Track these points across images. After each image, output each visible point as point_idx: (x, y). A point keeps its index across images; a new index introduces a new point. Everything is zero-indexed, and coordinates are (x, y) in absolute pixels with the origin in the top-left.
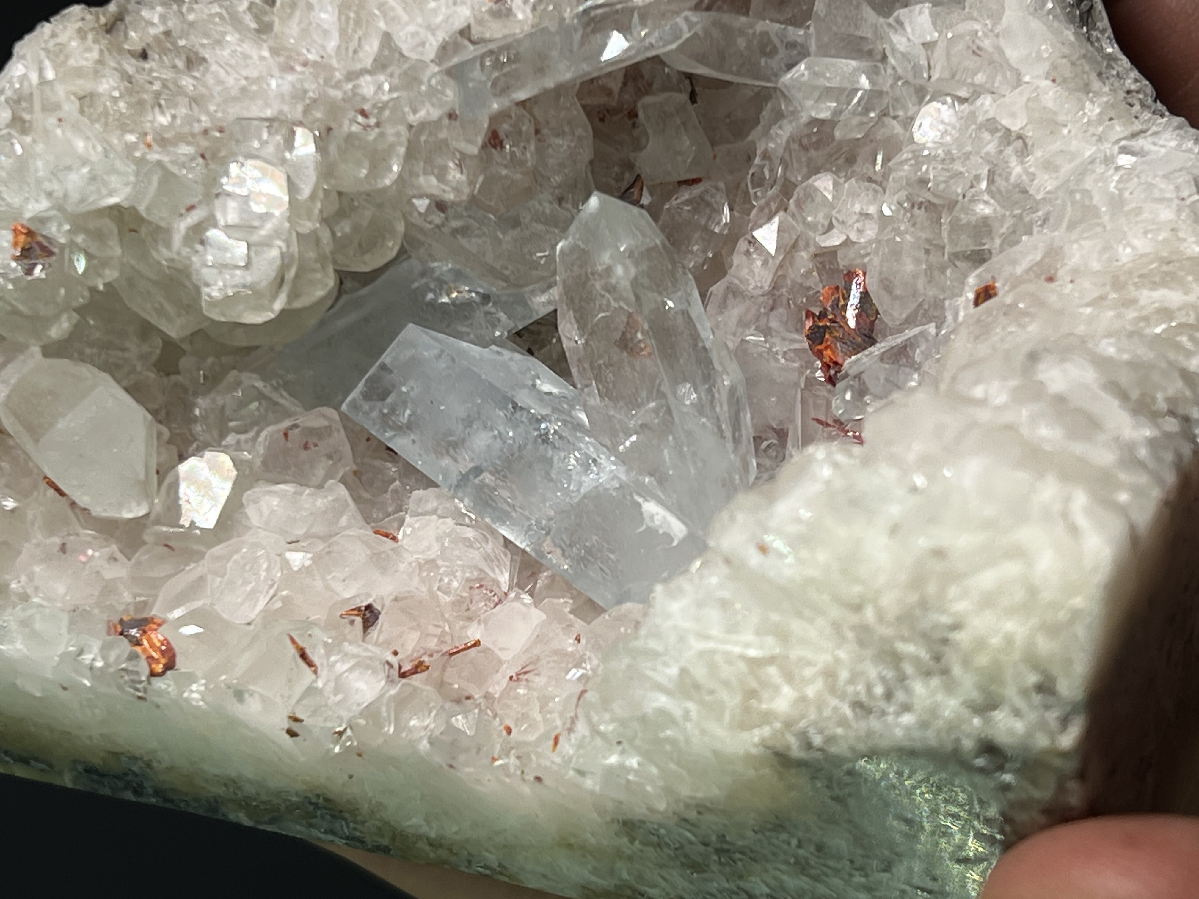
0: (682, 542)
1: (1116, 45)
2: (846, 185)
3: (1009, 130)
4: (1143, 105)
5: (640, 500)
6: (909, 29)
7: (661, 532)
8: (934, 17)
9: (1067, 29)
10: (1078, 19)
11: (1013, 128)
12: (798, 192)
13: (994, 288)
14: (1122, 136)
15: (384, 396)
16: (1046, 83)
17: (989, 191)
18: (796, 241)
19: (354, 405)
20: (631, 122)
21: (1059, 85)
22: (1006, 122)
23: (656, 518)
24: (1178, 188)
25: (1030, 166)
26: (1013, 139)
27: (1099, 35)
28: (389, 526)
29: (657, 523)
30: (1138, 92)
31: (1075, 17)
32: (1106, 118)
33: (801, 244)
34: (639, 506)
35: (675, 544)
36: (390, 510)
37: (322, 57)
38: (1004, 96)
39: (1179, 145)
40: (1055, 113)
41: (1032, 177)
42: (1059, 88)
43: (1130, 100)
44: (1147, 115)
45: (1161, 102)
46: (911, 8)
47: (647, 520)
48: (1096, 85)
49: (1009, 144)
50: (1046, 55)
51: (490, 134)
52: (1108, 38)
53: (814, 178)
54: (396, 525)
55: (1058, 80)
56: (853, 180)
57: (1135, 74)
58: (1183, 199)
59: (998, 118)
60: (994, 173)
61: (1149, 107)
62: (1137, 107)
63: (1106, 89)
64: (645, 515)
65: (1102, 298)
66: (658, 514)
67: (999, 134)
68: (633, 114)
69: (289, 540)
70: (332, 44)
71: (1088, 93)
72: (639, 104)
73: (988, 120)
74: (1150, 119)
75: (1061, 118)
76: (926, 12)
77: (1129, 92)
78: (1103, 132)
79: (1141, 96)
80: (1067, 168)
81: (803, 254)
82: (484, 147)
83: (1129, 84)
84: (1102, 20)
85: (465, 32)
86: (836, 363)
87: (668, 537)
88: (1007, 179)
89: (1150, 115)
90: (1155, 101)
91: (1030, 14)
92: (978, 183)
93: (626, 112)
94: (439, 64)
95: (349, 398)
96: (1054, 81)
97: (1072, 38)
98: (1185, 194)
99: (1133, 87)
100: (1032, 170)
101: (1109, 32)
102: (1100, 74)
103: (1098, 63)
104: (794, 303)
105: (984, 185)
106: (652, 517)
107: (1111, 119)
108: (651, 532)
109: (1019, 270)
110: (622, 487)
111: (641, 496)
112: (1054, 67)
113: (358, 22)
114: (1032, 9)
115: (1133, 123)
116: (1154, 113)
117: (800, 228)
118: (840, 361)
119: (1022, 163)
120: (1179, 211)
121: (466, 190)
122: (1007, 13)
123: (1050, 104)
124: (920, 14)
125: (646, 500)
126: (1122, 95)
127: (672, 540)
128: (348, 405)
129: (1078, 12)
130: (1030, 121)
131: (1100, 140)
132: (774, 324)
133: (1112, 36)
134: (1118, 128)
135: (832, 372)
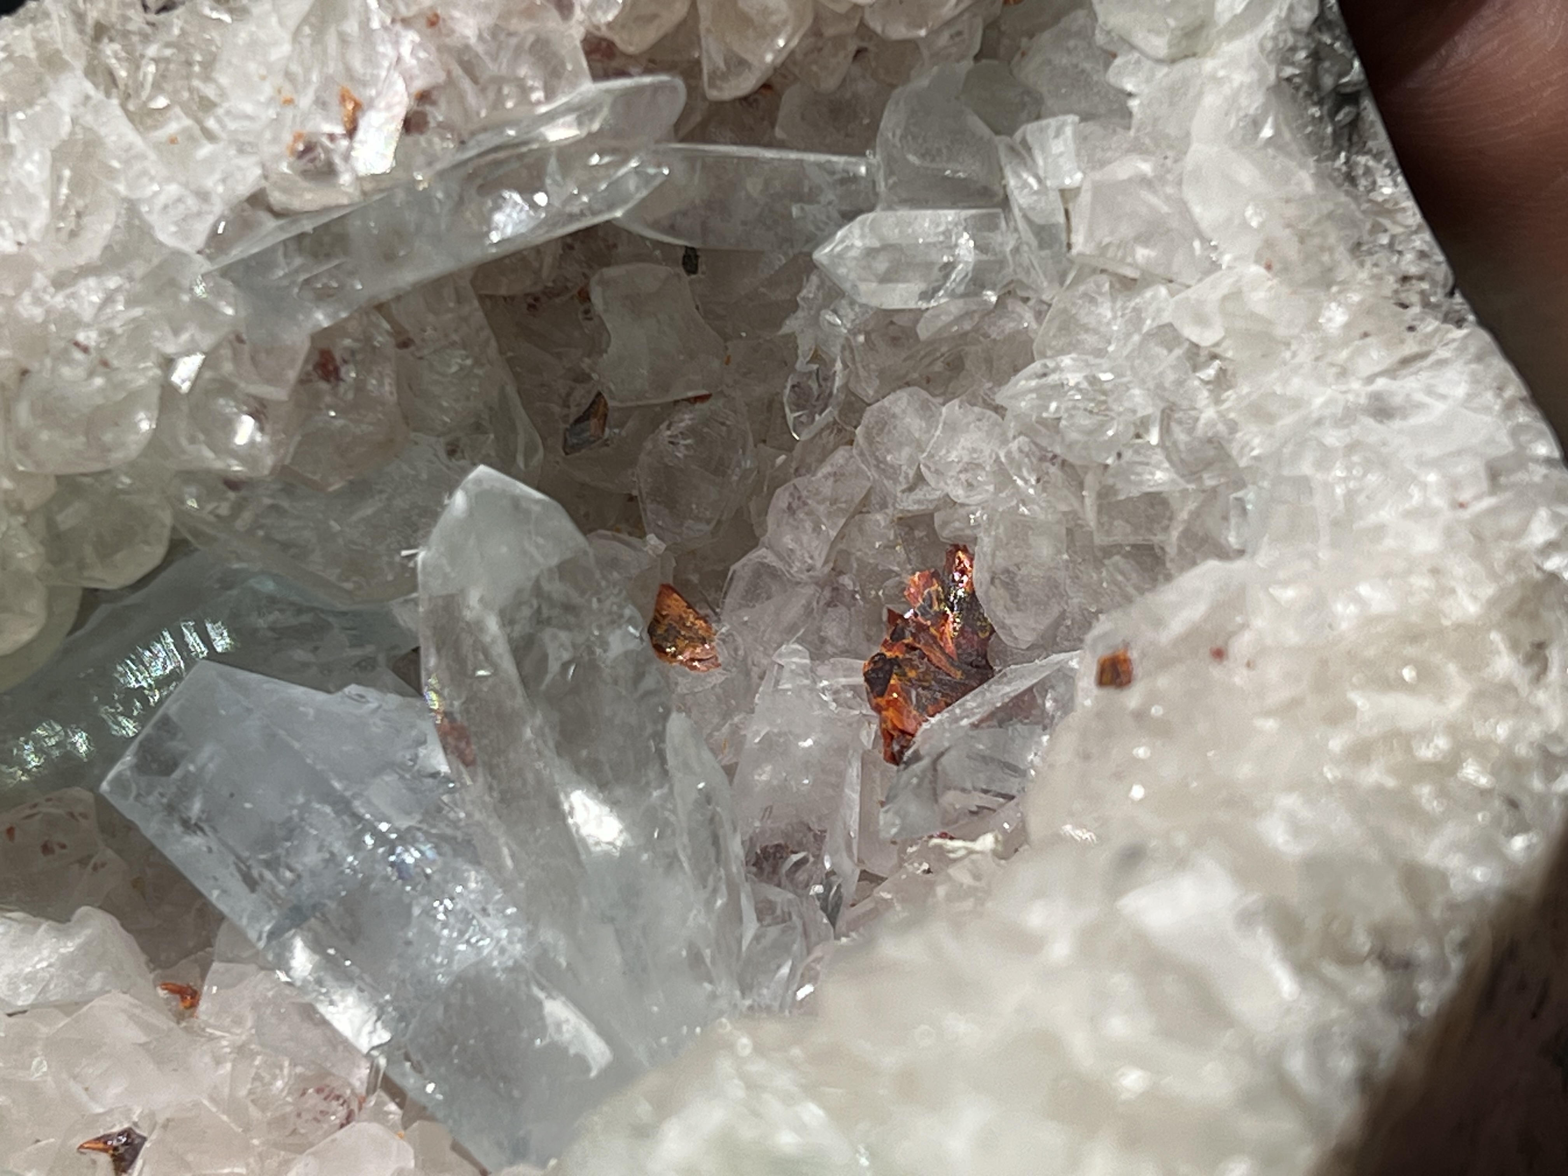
0: (605, 1072)
1: (1400, 179)
2: (944, 410)
3: (1197, 346)
4: (1426, 304)
5: (541, 995)
6: (1040, 162)
7: (572, 1051)
8: (1082, 139)
9: (1302, 166)
10: (1328, 143)
11: (1203, 344)
12: (869, 417)
13: (1127, 661)
14: (1377, 369)
15: (168, 766)
16: (1256, 270)
17: (1162, 445)
18: (867, 496)
19: (120, 783)
20: (582, 308)
21: (1276, 275)
22: (1191, 333)
23: (565, 1028)
24: (1455, 484)
25: (1229, 410)
26: (1202, 359)
27: (1371, 163)
28: (186, 973)
29: (567, 1036)
30: (1421, 278)
31: (1322, 139)
32: (1357, 333)
33: (874, 499)
34: (539, 1004)
35: (593, 1074)
36: (191, 944)
37: (19, 244)
38: (1188, 287)
39: (1470, 397)
40: (1270, 322)
41: (1233, 427)
42: (1275, 281)
43: (1403, 296)
44: (1431, 325)
45: (1464, 295)
46: (1044, 122)
47: (551, 1030)
48: (1346, 268)
49: (1195, 368)
50: (1254, 224)
51: (316, 358)
52: (1387, 166)
53: (891, 397)
54: (197, 971)
55: (1277, 266)
56: (956, 402)
57: (1424, 240)
58: (1462, 506)
59: (1177, 324)
60: (1169, 417)
61: (1436, 307)
62: (1416, 310)
63: (1363, 275)
64: (549, 1021)
65: (1295, 703)
66: (567, 1021)
67: (1178, 352)
68: (584, 296)
69: (10, 1011)
70: (39, 220)
71: (1329, 286)
72: (594, 279)
73: (1160, 327)
74: (1436, 330)
75: (1281, 331)
76: (1068, 131)
77: (1405, 279)
78: (1350, 358)
79: (1425, 286)
80: (1288, 421)
81: (879, 517)
82: (304, 381)
83: (1409, 264)
84: (1375, 136)
85: (257, 200)
86: (904, 732)
87: (582, 1062)
88: (1191, 431)
89: (1436, 323)
90: (1451, 294)
91: (1234, 148)
92: (1147, 431)
93: (575, 292)
94: (210, 258)
95: (111, 775)
96: (1269, 267)
97: (1309, 186)
98: (1465, 495)
99: (1413, 270)
100: (1232, 415)
101: (1390, 156)
102: (1356, 248)
103: (1354, 224)
104: (863, 598)
105: (1154, 438)
106: (558, 1026)
107: (1366, 335)
108: (557, 1051)
109: (1165, 637)
110: (516, 968)
111: (542, 988)
112: (1270, 243)
113: (77, 186)
114: (1238, 138)
115: (1402, 341)
116: (1446, 319)
117: (872, 474)
118: (910, 729)
119: (1218, 401)
120: (1449, 533)
121: (269, 461)
122: (1195, 146)
123: (1261, 309)
124: (1057, 136)
125: (550, 996)
126: (1391, 281)
127: (588, 1069)
128: (112, 783)
129: (1329, 130)
130: (1229, 333)
131: (1343, 373)
132: (832, 630)
133: (1395, 163)
134: (1374, 355)
135: (896, 748)
